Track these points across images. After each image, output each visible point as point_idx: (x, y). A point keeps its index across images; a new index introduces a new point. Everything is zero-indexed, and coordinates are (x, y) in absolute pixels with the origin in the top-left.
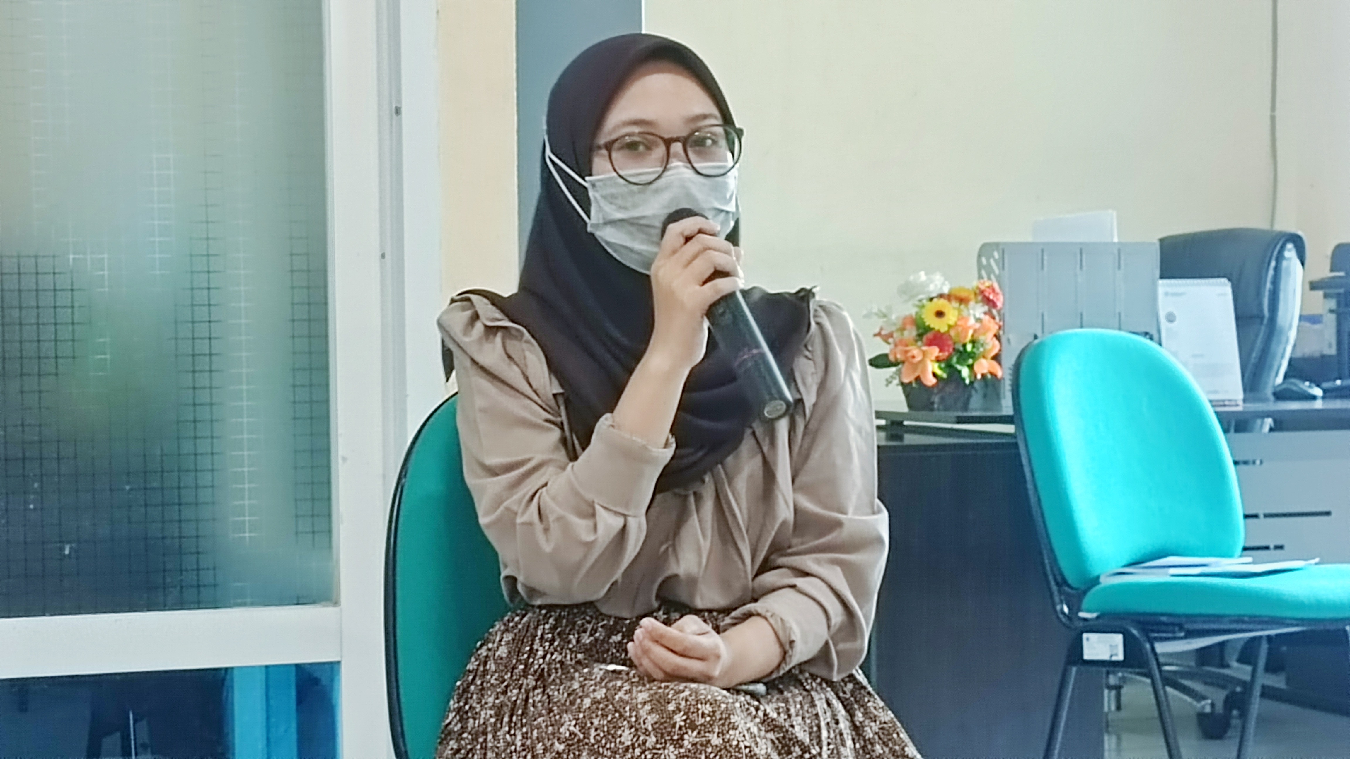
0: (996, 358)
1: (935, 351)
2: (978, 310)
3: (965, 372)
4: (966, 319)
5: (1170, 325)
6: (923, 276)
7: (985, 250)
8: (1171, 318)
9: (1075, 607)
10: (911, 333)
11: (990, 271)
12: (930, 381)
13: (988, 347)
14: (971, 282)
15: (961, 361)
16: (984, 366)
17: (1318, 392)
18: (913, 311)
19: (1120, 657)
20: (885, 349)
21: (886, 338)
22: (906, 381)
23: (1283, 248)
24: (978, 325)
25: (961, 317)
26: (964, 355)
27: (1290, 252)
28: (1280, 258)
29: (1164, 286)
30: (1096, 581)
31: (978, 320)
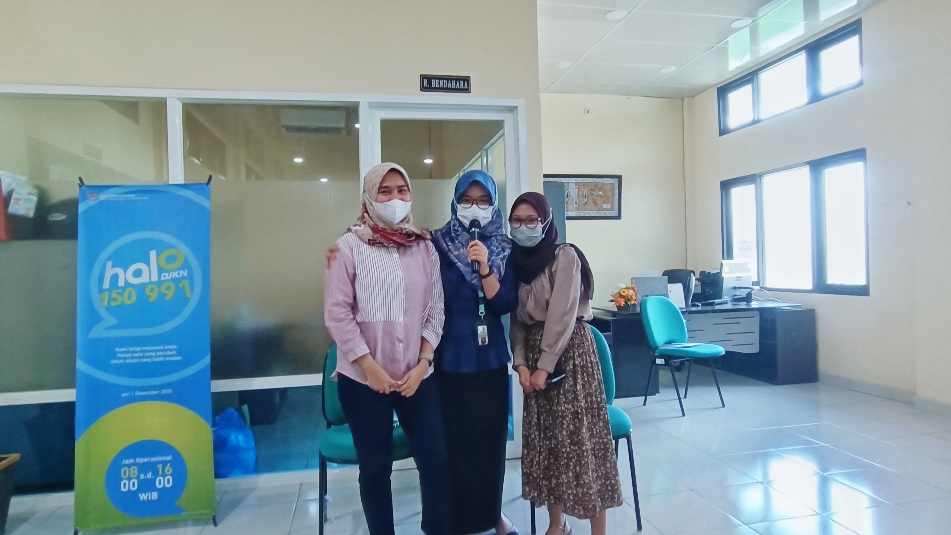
0: (635, 300)
1: (623, 300)
2: (631, 291)
3: (629, 303)
4: (629, 293)
5: (670, 293)
6: (620, 285)
7: (633, 279)
8: (670, 291)
9: (654, 353)
10: (618, 296)
11: (633, 283)
12: (622, 305)
13: (634, 298)
14: (630, 286)
15: (628, 301)
16: (633, 302)
17: (700, 304)
18: (618, 291)
19: (664, 363)
20: (613, 298)
21: (613, 297)
22: (617, 305)
23: (691, 274)
24: (632, 294)
25: (628, 292)
26: (629, 300)
27: (692, 274)
28: (690, 276)
29: (669, 285)
30: (657, 348)
31: (632, 293)
